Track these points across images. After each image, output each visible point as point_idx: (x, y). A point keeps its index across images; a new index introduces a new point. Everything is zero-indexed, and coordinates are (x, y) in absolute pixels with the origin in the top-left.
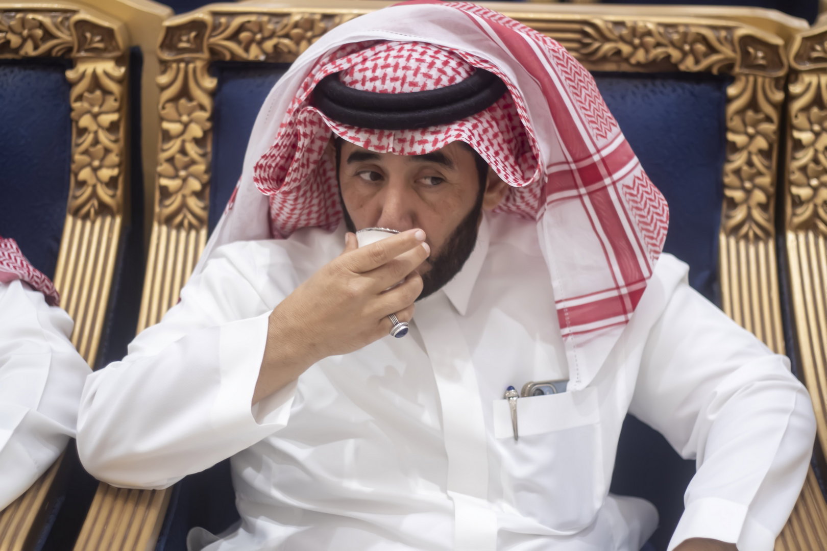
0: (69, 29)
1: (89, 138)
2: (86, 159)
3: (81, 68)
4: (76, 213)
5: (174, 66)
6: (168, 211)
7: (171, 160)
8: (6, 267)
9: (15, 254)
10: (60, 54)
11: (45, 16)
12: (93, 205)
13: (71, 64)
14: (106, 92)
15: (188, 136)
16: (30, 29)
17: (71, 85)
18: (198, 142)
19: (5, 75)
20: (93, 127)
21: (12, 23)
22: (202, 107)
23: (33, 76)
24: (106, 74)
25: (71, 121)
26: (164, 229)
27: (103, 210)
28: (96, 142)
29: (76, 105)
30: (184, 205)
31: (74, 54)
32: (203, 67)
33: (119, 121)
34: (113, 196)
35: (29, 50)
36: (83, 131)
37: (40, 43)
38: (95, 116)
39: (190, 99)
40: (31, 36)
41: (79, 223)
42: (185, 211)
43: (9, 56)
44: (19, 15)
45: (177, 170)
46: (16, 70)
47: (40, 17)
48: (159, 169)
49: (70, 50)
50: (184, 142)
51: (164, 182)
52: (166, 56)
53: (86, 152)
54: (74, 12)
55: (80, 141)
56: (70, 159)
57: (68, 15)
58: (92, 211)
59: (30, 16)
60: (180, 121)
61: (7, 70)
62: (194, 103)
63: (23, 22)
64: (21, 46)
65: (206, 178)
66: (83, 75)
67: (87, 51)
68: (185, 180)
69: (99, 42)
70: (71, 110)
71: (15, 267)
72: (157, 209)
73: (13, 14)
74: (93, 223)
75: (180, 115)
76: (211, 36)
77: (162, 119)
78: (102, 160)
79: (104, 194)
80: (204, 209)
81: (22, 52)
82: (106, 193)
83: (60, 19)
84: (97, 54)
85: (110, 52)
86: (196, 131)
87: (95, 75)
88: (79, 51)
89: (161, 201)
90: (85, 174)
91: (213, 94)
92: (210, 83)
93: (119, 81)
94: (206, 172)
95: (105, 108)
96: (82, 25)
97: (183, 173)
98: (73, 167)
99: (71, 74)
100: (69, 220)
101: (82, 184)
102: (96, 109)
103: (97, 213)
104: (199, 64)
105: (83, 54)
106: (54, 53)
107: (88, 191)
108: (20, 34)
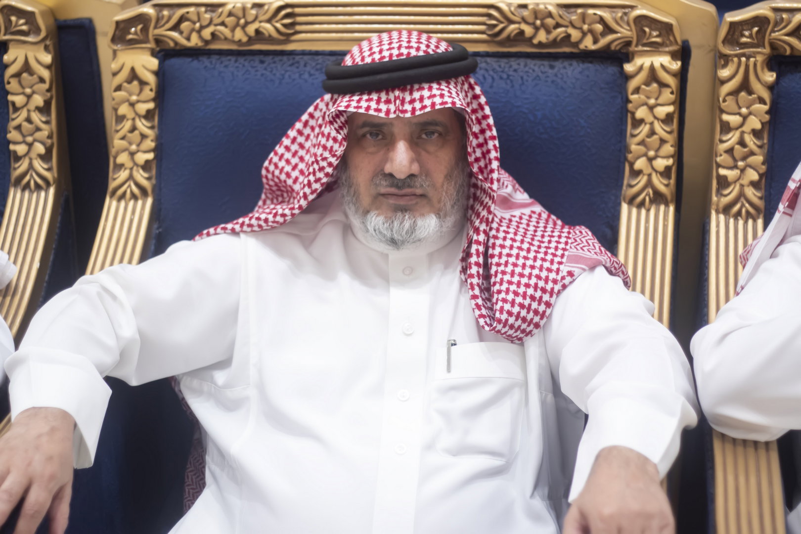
0: (628, 24)
1: (645, 129)
2: (642, 149)
3: (639, 61)
4: (631, 202)
5: (736, 59)
6: (725, 200)
7: (730, 151)
8: (588, 253)
9: (593, 241)
10: (618, 48)
11: (605, 12)
12: (648, 194)
13: (628, 58)
14: (663, 85)
15: (747, 128)
16: (589, 25)
17: (627, 77)
18: (756, 133)
19: (565, 68)
20: (650, 119)
21: (574, 18)
22: (762, 101)
23: (591, 69)
24: (662, 66)
25: (627, 111)
26: (722, 217)
27: (658, 198)
28: (652, 133)
29: (633, 97)
30: (741, 195)
31: (633, 48)
32: (763, 62)
33: (674, 112)
34: (667, 186)
35: (588, 44)
36: (638, 123)
37: (600, 37)
38: (651, 108)
39: (750, 92)
40: (591, 31)
41: (634, 211)
42: (742, 199)
43: (567, 50)
44: (580, 11)
45: (735, 160)
46: (575, 63)
47: (599, 12)
48: (719, 159)
49: (628, 44)
50: (743, 133)
51: (722, 172)
52: (727, 51)
53: (642, 143)
54: (632, 7)
55: (636, 132)
56: (626, 149)
57: (627, 10)
58: (647, 199)
59: (591, 11)
60: (740, 114)
61: (566, 63)
62: (754, 96)
63: (583, 17)
64: (581, 41)
65: (763, 169)
66: (641, 68)
67: (644, 45)
68: (743, 171)
69: (657, 36)
70: (628, 101)
71: (595, 253)
72: (715, 199)
73: (573, 10)
74: (648, 210)
75: (740, 108)
76: (773, 31)
77: (722, 111)
78: (657, 150)
79: (659, 183)
80: (760, 198)
81: (582, 46)
82: (661, 182)
83: (620, 15)
84: (655, 48)
85: (667, 46)
86: (755, 123)
87: (652, 68)
88: (637, 46)
89: (718, 191)
90: (640, 164)
91: (771, 88)
92: (770, 77)
93: (674, 75)
94: (763, 163)
95: (660, 101)
96: (641, 20)
97: (741, 164)
98: (630, 157)
99: (629, 68)
100: (625, 207)
101: (637, 173)
102: (652, 101)
103: (652, 201)
104: (760, 58)
105: (640, 48)
106: (613, 47)
107: (643, 180)
108: (581, 29)
